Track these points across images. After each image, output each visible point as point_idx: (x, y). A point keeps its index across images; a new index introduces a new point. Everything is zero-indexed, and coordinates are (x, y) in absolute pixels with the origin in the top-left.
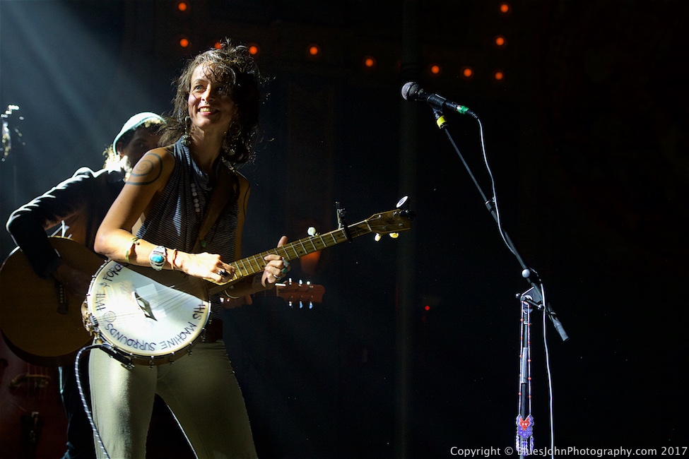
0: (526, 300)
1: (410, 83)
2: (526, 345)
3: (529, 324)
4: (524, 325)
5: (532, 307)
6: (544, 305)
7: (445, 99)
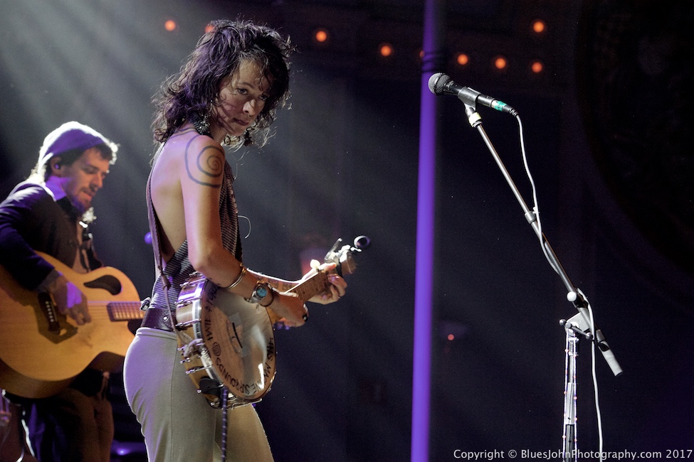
0: (571, 327)
1: (438, 74)
2: (571, 379)
3: (575, 355)
4: (569, 357)
5: (578, 334)
6: (593, 334)
7: (479, 93)
